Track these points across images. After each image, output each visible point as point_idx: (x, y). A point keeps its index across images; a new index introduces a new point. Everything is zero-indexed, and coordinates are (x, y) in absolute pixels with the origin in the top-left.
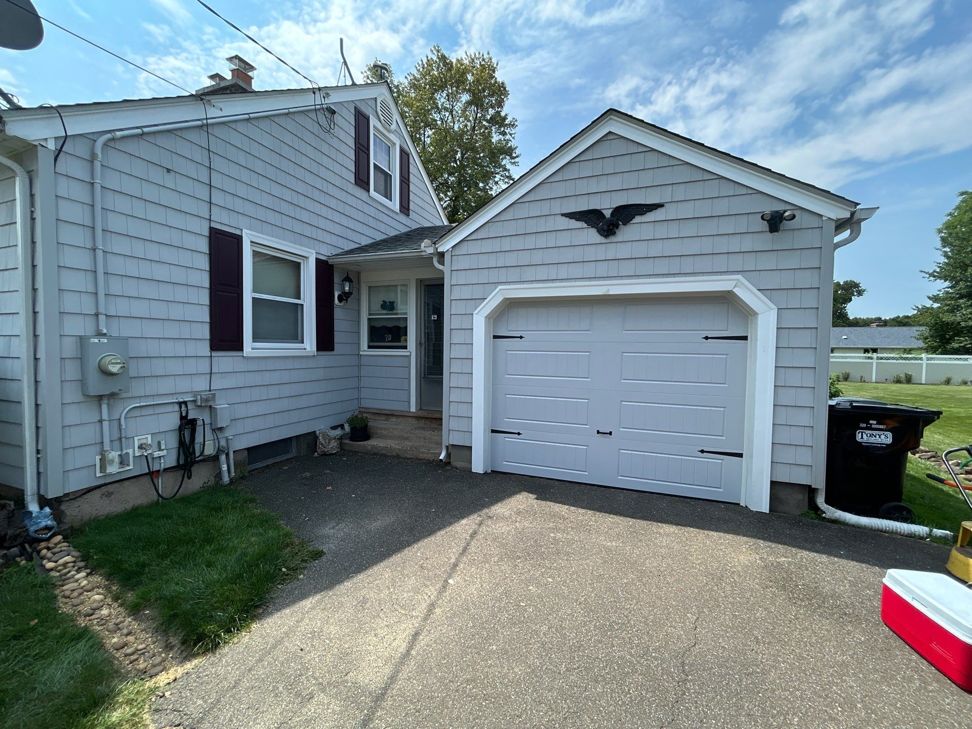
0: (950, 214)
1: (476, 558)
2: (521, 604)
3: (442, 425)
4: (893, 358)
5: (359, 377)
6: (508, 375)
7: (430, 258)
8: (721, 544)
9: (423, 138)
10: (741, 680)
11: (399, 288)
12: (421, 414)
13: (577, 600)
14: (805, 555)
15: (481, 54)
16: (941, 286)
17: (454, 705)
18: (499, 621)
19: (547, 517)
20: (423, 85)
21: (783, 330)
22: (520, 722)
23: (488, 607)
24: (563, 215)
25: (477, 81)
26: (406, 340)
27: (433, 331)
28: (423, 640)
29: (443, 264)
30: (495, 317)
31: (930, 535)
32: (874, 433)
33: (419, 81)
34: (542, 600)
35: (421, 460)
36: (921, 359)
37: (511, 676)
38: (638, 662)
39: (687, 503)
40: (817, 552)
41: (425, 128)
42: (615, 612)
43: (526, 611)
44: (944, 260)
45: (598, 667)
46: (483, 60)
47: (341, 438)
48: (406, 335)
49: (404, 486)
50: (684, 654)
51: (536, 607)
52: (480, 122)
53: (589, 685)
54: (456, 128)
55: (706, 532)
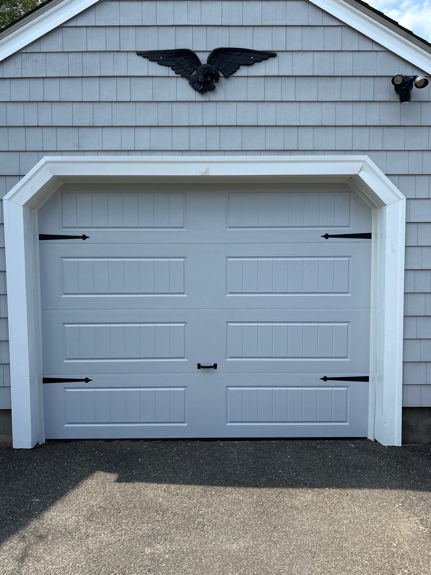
6: (66, 294)
19: (138, 515)
21: (412, 225)
24: (139, 54)
30: (43, 205)
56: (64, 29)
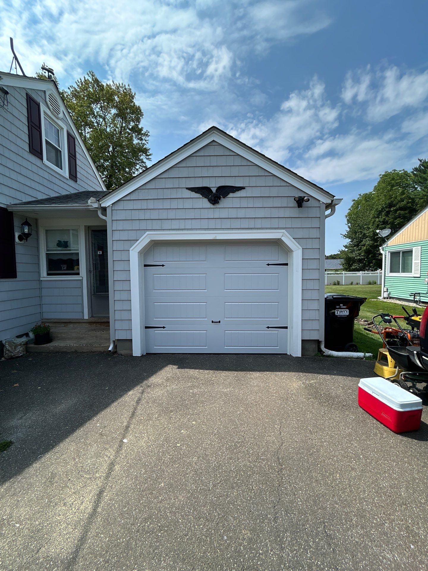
0: (350, 209)
1: (142, 418)
2: (178, 445)
3: (109, 326)
4: (333, 274)
5: (41, 297)
6: (155, 290)
7: (95, 211)
8: (283, 379)
9: (84, 133)
10: (308, 459)
11: (71, 232)
12: (93, 320)
13: (213, 433)
14: (321, 377)
15: (124, 85)
16: (348, 241)
17: (136, 544)
18: (163, 462)
19: (187, 380)
20: (82, 96)
21: (305, 260)
22: (187, 539)
23: (155, 453)
24: (187, 188)
25: (121, 102)
26: (78, 269)
27: (99, 262)
28: (106, 497)
29: (106, 216)
30: (146, 252)
31: (365, 357)
32: (342, 310)
33: (79, 93)
34: (191, 439)
35: (93, 352)
36: (342, 274)
37: (177, 504)
38: (254, 465)
39: (263, 357)
40: (325, 374)
41: (85, 126)
42: (237, 435)
43: (181, 449)
44: (348, 230)
45: (232, 477)
46: (125, 89)
47: (26, 344)
48: (79, 265)
49: (82, 373)
50: (278, 451)
51: (188, 445)
52: (125, 129)
53: (228, 492)
54: (108, 130)
55: (275, 373)
56: (156, 179)
